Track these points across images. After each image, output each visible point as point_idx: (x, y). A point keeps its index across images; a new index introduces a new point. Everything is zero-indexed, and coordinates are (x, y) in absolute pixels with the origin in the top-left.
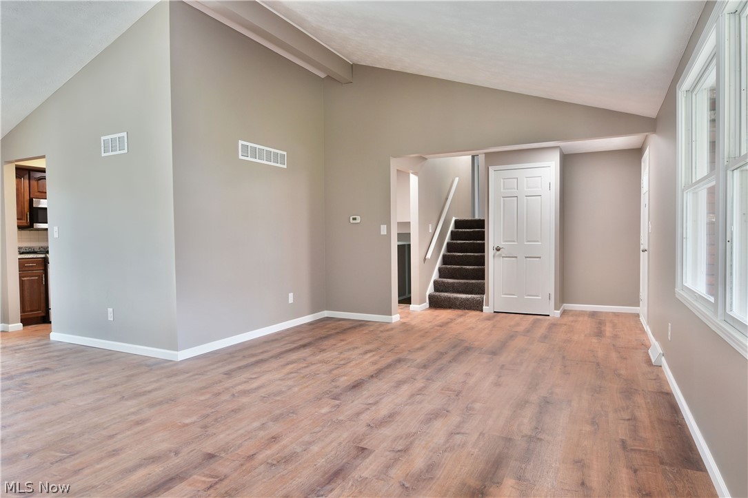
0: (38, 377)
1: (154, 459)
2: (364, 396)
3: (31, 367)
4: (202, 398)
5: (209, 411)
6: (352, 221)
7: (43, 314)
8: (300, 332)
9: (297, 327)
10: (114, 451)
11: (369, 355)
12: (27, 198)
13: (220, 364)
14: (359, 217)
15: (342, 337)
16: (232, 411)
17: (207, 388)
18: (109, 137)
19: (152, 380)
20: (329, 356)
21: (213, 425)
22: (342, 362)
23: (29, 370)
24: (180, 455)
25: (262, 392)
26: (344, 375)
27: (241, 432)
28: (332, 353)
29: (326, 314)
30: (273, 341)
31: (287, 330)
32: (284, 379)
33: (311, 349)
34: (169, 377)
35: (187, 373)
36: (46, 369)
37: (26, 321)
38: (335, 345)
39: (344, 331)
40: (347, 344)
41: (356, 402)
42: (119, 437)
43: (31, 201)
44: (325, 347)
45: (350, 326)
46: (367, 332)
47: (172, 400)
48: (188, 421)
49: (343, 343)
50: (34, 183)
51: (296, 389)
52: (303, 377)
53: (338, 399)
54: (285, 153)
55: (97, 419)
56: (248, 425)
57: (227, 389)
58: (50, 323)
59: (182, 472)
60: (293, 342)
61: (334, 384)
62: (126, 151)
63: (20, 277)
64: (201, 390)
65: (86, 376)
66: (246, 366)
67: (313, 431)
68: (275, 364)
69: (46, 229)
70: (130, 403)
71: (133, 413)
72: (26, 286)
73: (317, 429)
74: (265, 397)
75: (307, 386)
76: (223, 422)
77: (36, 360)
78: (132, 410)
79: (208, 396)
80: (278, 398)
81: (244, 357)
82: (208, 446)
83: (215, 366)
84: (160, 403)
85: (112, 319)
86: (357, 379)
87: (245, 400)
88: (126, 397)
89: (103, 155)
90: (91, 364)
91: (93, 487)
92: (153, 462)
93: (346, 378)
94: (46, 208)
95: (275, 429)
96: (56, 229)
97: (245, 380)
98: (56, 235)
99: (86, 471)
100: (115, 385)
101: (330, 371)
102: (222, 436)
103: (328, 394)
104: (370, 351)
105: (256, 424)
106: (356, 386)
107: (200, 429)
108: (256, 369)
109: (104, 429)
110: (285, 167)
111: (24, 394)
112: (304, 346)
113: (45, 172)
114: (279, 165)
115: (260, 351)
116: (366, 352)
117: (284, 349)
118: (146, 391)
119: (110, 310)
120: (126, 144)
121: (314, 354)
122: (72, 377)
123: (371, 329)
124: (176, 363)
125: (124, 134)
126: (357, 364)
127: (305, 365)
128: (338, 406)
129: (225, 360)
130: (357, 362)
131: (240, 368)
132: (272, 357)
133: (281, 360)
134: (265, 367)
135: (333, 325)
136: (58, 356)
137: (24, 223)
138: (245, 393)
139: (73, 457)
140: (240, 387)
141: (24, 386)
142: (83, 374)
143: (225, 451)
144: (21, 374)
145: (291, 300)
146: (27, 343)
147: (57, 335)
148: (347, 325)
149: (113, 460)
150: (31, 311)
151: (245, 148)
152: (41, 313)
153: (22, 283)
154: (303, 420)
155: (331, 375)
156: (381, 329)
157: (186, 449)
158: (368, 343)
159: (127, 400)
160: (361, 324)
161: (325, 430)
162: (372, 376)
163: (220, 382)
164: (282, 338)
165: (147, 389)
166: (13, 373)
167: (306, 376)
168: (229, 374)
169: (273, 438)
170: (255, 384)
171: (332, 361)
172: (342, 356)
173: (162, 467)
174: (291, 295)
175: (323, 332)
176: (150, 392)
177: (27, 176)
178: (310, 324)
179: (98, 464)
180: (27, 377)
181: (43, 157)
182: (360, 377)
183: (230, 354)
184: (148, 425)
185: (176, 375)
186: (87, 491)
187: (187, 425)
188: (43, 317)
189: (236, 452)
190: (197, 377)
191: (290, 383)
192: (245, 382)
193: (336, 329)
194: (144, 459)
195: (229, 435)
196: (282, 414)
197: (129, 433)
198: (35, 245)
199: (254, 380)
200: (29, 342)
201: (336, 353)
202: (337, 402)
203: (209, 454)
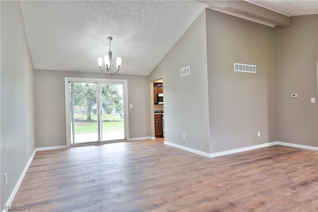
0: (162, 157)
1: (208, 199)
2: (311, 191)
3: (160, 153)
4: (223, 176)
5: (228, 183)
6: (292, 96)
7: (161, 134)
8: (265, 151)
9: (262, 148)
10: (192, 192)
11: (308, 168)
12: (156, 93)
13: (228, 162)
14: (297, 94)
15: (289, 156)
16: (238, 185)
17: (225, 172)
18: (183, 69)
19: (202, 164)
20: (283, 165)
21: (230, 189)
22: (293, 170)
23: (159, 154)
24: (219, 200)
25: (251, 178)
26: (295, 177)
27: (244, 196)
28: (285, 164)
29: (277, 143)
30: (251, 154)
31: (258, 149)
32: (261, 174)
33: (272, 160)
34: (208, 164)
35: (215, 163)
36: (164, 155)
37: (157, 136)
38: (286, 160)
39: (290, 153)
40: (293, 160)
41: (306, 193)
42: (193, 186)
43: (158, 95)
44: (280, 160)
45: (293, 150)
46: (304, 155)
47: (210, 174)
48: (219, 185)
49: (290, 159)
50: (158, 88)
51: (269, 180)
52: (272, 174)
53: (295, 190)
54: (255, 66)
55: (184, 177)
56: (247, 193)
57: (234, 174)
58: (164, 137)
59: (221, 208)
60: (262, 156)
61: (290, 181)
62: (190, 73)
63: (155, 121)
64: (222, 172)
65: (177, 159)
66: (241, 164)
67: (283, 204)
68: (255, 165)
69: (163, 104)
70: (195, 173)
71: (197, 177)
72: (156, 124)
73: (286, 204)
74: (253, 181)
75: (275, 179)
76: (235, 189)
77: (161, 151)
78: (196, 176)
79: (226, 176)
80: (260, 183)
81: (239, 160)
82: (231, 199)
83: (226, 162)
84: (206, 175)
85: (185, 138)
86: (304, 180)
87: (243, 180)
88: (193, 170)
89: (182, 76)
90: (178, 155)
91: (187, 205)
92: (208, 200)
93: (296, 179)
94: (163, 97)
95: (262, 198)
96: (166, 104)
97: (241, 171)
98: (166, 106)
99: (184, 198)
100: (188, 165)
101: (286, 173)
102: (236, 196)
103: (288, 186)
104: (309, 166)
105: (251, 194)
106: (305, 184)
107: (225, 190)
108: (246, 167)
109: (187, 182)
110: (255, 72)
111: (159, 163)
112: (269, 158)
113: (162, 84)
114: (252, 72)
115: (246, 158)
116: (306, 166)
117: (258, 158)
118: (200, 169)
119: (184, 135)
120: (190, 71)
121: (274, 163)
122: (173, 159)
123: (307, 153)
124: (210, 159)
125: (189, 67)
126: (302, 172)
127: (271, 168)
128: (296, 194)
129: (230, 160)
130: (302, 171)
131: (238, 165)
132: (252, 162)
133: (257, 164)
134: (250, 166)
135: (282, 149)
136: (168, 150)
137: (156, 102)
138: (243, 177)
139: (178, 191)
140: (239, 174)
141: (159, 160)
142: (177, 158)
143: (238, 204)
144: (157, 155)
145: (259, 135)
146: (157, 144)
147: (167, 142)
148: (291, 150)
149: (192, 196)
150: (158, 133)
151: (237, 66)
152: (160, 134)
153: (155, 123)
154: (276, 197)
155: (288, 176)
156: (313, 154)
157: (221, 198)
158: (306, 161)
159: (193, 171)
160: (299, 151)
161: (291, 205)
162: (314, 180)
163: (230, 170)
164: (256, 153)
165: (200, 168)
166: (155, 155)
167: (273, 174)
168: (233, 167)
169: (261, 202)
170: (247, 174)
171: (286, 168)
172: (292, 166)
173: (212, 204)
174: (259, 133)
175: (277, 152)
176: (201, 169)
177: (156, 86)
178: (269, 147)
179: (187, 196)
180: (159, 157)
181: (162, 79)
182: (306, 180)
183: (232, 157)
184: (203, 183)
185: (210, 164)
186: (185, 206)
187: (219, 187)
188: (161, 135)
189: (245, 205)
190: (219, 166)
191: (265, 176)
192: (242, 172)
193: (284, 151)
194: (204, 198)
195: (239, 196)
196: (264, 192)
197: (196, 185)
198: (159, 110)
199: (246, 172)
200: (158, 144)
201: (287, 164)
202: (295, 191)
203: (231, 203)
